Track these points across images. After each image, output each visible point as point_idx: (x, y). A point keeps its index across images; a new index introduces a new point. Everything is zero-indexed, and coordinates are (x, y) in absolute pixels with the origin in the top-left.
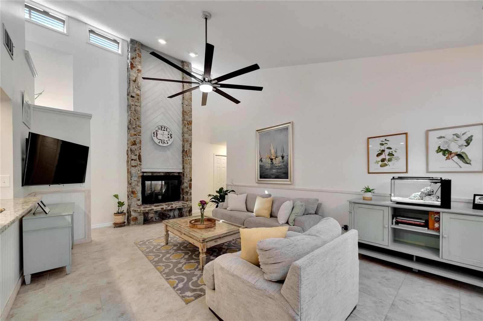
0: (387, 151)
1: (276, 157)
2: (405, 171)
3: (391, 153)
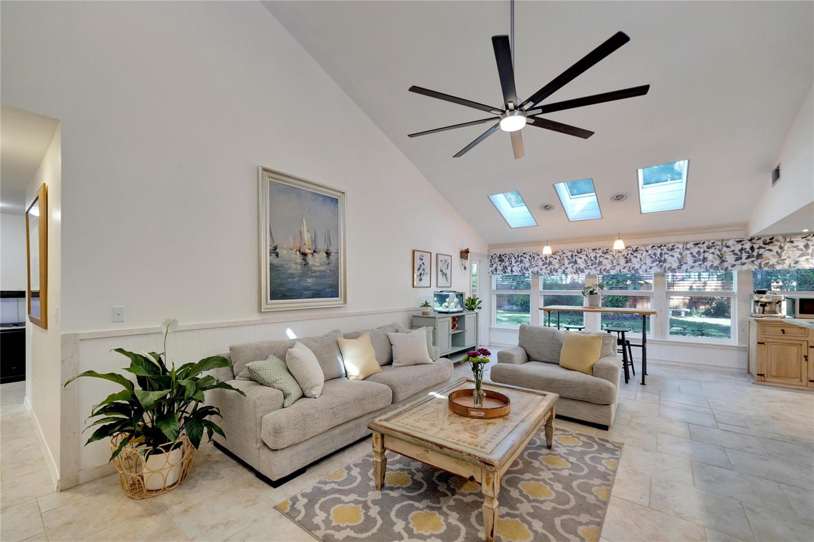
1: (314, 252)
3: (424, 268)
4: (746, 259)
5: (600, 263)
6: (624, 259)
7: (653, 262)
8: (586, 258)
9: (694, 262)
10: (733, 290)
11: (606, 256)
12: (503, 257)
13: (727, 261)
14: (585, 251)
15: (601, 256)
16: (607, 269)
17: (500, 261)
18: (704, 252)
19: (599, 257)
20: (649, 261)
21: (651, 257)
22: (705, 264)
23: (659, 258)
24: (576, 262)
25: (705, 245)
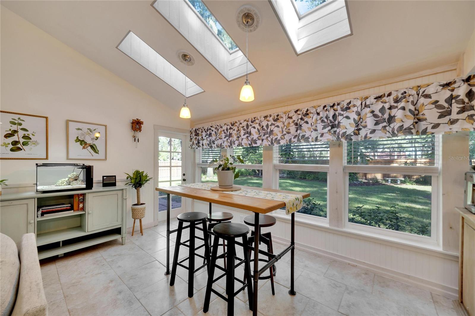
0: (21, 133)
2: (45, 157)
3: (26, 135)
4: (458, 113)
5: (272, 131)
6: (294, 126)
7: (324, 128)
8: (259, 128)
9: (377, 124)
10: (436, 165)
11: (277, 124)
12: (198, 132)
13: (426, 119)
14: (258, 119)
15: (272, 124)
16: (278, 139)
17: (196, 135)
18: (390, 108)
19: (271, 125)
20: (320, 126)
21: (323, 121)
22: (392, 125)
23: (331, 122)
24: (250, 134)
25: (391, 97)
